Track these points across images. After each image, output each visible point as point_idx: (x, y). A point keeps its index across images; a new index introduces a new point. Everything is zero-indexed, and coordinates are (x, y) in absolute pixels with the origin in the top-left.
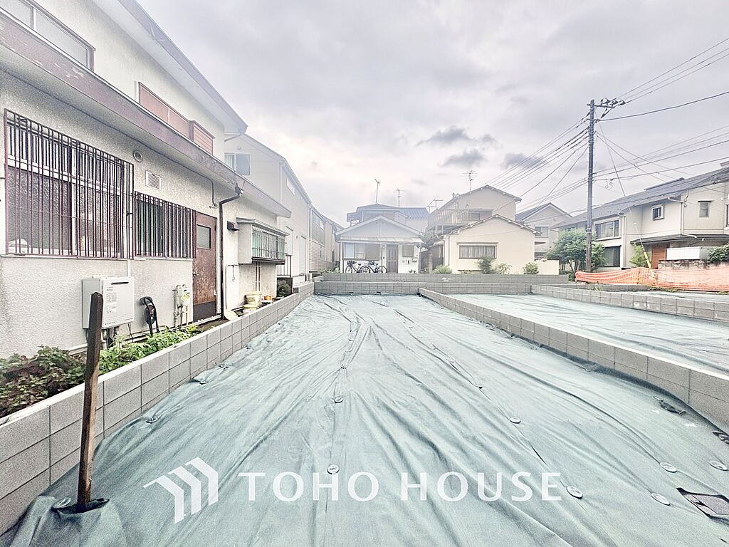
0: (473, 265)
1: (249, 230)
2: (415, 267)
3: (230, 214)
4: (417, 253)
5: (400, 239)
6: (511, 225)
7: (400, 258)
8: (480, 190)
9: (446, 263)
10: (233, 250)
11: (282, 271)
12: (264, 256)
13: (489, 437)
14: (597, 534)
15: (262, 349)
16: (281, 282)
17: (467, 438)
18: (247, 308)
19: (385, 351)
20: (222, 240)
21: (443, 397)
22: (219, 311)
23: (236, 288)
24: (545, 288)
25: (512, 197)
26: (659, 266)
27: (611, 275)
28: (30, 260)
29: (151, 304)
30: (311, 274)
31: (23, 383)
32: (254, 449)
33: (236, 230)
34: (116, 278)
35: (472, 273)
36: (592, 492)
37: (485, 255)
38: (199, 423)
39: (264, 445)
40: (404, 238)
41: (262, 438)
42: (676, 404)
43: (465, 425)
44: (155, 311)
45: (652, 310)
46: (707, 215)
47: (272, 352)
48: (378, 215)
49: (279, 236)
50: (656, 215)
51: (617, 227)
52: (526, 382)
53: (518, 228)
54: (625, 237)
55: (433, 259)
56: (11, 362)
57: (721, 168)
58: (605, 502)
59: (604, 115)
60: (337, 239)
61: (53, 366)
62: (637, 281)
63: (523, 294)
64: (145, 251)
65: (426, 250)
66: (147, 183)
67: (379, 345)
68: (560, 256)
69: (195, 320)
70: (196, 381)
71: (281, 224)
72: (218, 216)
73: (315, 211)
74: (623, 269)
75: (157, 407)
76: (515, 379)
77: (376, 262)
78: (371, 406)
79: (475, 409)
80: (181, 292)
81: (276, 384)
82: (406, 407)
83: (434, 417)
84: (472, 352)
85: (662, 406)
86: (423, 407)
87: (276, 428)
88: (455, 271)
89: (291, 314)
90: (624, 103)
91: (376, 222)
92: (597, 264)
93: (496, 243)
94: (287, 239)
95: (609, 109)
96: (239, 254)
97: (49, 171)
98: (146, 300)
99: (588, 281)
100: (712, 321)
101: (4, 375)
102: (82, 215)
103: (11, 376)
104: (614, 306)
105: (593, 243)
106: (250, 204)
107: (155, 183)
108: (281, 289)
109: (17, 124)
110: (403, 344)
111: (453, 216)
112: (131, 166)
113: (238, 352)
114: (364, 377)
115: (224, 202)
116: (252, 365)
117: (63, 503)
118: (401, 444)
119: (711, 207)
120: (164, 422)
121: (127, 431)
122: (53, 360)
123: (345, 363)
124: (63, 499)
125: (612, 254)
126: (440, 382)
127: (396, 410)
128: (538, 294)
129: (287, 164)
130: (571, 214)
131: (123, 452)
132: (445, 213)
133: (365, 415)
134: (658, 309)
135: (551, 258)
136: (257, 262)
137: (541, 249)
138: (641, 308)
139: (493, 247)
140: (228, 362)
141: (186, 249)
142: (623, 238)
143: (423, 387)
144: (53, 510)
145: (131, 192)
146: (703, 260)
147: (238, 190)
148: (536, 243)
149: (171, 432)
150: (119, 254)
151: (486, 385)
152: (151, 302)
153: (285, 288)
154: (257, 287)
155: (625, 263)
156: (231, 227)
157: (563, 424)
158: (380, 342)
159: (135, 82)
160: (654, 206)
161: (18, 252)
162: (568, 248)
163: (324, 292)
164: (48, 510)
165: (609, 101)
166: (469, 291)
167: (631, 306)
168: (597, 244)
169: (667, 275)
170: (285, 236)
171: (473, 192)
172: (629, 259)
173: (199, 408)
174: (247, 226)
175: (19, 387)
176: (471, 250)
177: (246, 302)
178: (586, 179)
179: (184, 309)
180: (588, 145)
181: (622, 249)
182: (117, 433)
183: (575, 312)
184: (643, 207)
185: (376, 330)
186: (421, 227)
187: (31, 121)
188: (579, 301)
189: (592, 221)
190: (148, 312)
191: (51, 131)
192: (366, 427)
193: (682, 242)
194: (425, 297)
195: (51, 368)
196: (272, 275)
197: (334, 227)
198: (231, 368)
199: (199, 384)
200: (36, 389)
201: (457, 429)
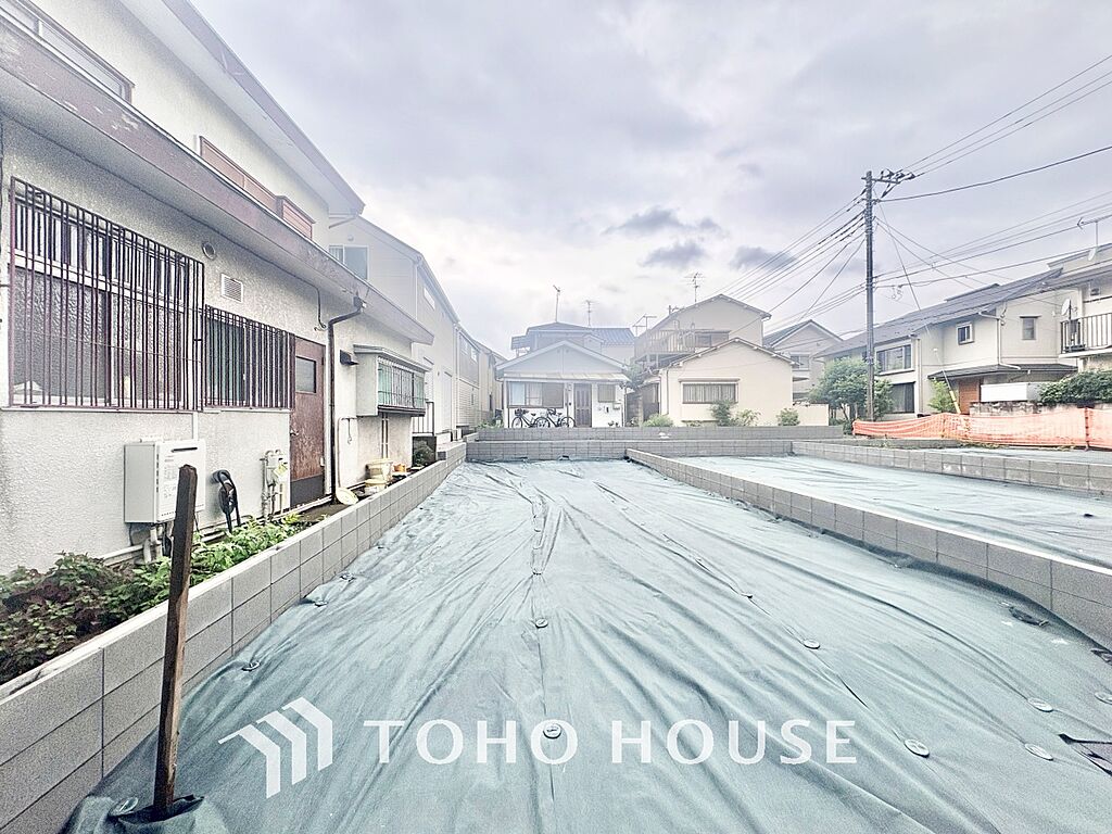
0: (703, 413)
1: (373, 364)
2: (617, 417)
3: (345, 340)
4: (620, 395)
5: (594, 374)
6: (756, 353)
7: (595, 405)
8: (710, 301)
9: (664, 411)
10: (349, 395)
11: (420, 426)
12: (395, 403)
13: (780, 671)
14: (961, 808)
15: (403, 548)
16: (418, 444)
17: (745, 673)
18: (371, 485)
19: (595, 546)
20: (332, 380)
21: (696, 612)
22: (328, 491)
23: (354, 454)
24: (812, 446)
25: (758, 311)
26: (972, 411)
27: (902, 425)
28: (45, 415)
29: (228, 481)
30: (459, 431)
31: (35, 614)
32: (425, 704)
33: (354, 364)
34: (178, 442)
35: (703, 425)
36: (942, 746)
37: (721, 396)
38: (328, 668)
39: (438, 698)
40: (601, 374)
41: (434, 687)
42: (1035, 612)
43: (739, 654)
44: (235, 494)
45: (970, 475)
46: (1033, 337)
47: (420, 552)
48: (561, 339)
49: (415, 371)
50: (963, 337)
51: (908, 356)
52: (815, 586)
53: (766, 359)
54: (922, 368)
55: (644, 405)
56: (14, 580)
57: (1049, 269)
58: (964, 761)
59: (885, 194)
60: (498, 375)
61: (81, 585)
62: (941, 433)
63: (781, 455)
64: (220, 398)
65: (632, 391)
66: (223, 293)
67: (584, 538)
68: (828, 398)
69: (293, 505)
70: (311, 602)
71: (416, 354)
72: (327, 343)
73: (465, 336)
74: (920, 416)
75: (255, 645)
76: (797, 582)
77: (558, 411)
78: (592, 630)
79: (750, 630)
80: (274, 462)
81: (438, 602)
82: (645, 630)
83: (691, 643)
84: (725, 544)
85: (1014, 616)
86: (672, 630)
87: (452, 671)
88: (678, 423)
89: (436, 493)
90: (913, 177)
91: (558, 350)
92: (882, 410)
93: (736, 381)
94: (428, 377)
95: (892, 185)
96: (357, 401)
97: (78, 274)
98: (222, 475)
99: (872, 434)
100: (1058, 490)
101: (4, 601)
102: (127, 342)
103: (16, 602)
104: (917, 471)
105: (876, 378)
106: (373, 325)
107: (234, 292)
108: (418, 454)
109: (31, 200)
110: (618, 535)
111: (672, 341)
112: (200, 265)
113: (366, 554)
114: (572, 586)
115: (336, 321)
116: (392, 574)
117: (127, 807)
118: (649, 687)
119: (1038, 326)
120: (272, 668)
121: (213, 685)
122: (81, 576)
123: (538, 566)
124: (125, 799)
125: (902, 393)
126: (689, 590)
127: (632, 636)
128: (802, 455)
129: (424, 263)
130: (844, 338)
131: (212, 718)
132: (660, 336)
133: (586, 645)
134: (978, 473)
135: (816, 401)
136: (385, 413)
137: (803, 387)
138: (953, 472)
139: (732, 385)
140: (353, 570)
141: (281, 395)
142: (917, 369)
143: (665, 599)
144: (111, 819)
145: (200, 306)
146: (1032, 402)
147: (358, 302)
148: (794, 380)
149: (284, 684)
150: (181, 404)
151: (755, 592)
152: (228, 477)
153: (425, 453)
154: (384, 451)
155: (921, 409)
156: (346, 360)
157: (883, 646)
158: (585, 533)
159: (195, 136)
160: (959, 322)
161: (28, 402)
162: (840, 386)
163: (482, 457)
164: (102, 820)
165: (892, 174)
166: (701, 453)
167: (939, 470)
168: (882, 379)
169: (983, 424)
170: (424, 372)
171: (700, 304)
172: (927, 402)
173: (323, 645)
174: (370, 359)
175: (31, 620)
176: (700, 391)
177: (368, 476)
178: (864, 285)
179: (277, 488)
180: (864, 237)
181: (916, 387)
182: (198, 689)
183: (863, 481)
184: (943, 327)
185: (574, 514)
186: (624, 357)
187: (51, 196)
188: (863, 464)
189: (874, 347)
190: (224, 494)
191: (81, 212)
192: (590, 663)
193: (1001, 375)
194: (637, 463)
195: (79, 589)
196: (406, 433)
197: (492, 357)
198: (360, 580)
199: (313, 606)
200: (58, 622)
201: (729, 661)
